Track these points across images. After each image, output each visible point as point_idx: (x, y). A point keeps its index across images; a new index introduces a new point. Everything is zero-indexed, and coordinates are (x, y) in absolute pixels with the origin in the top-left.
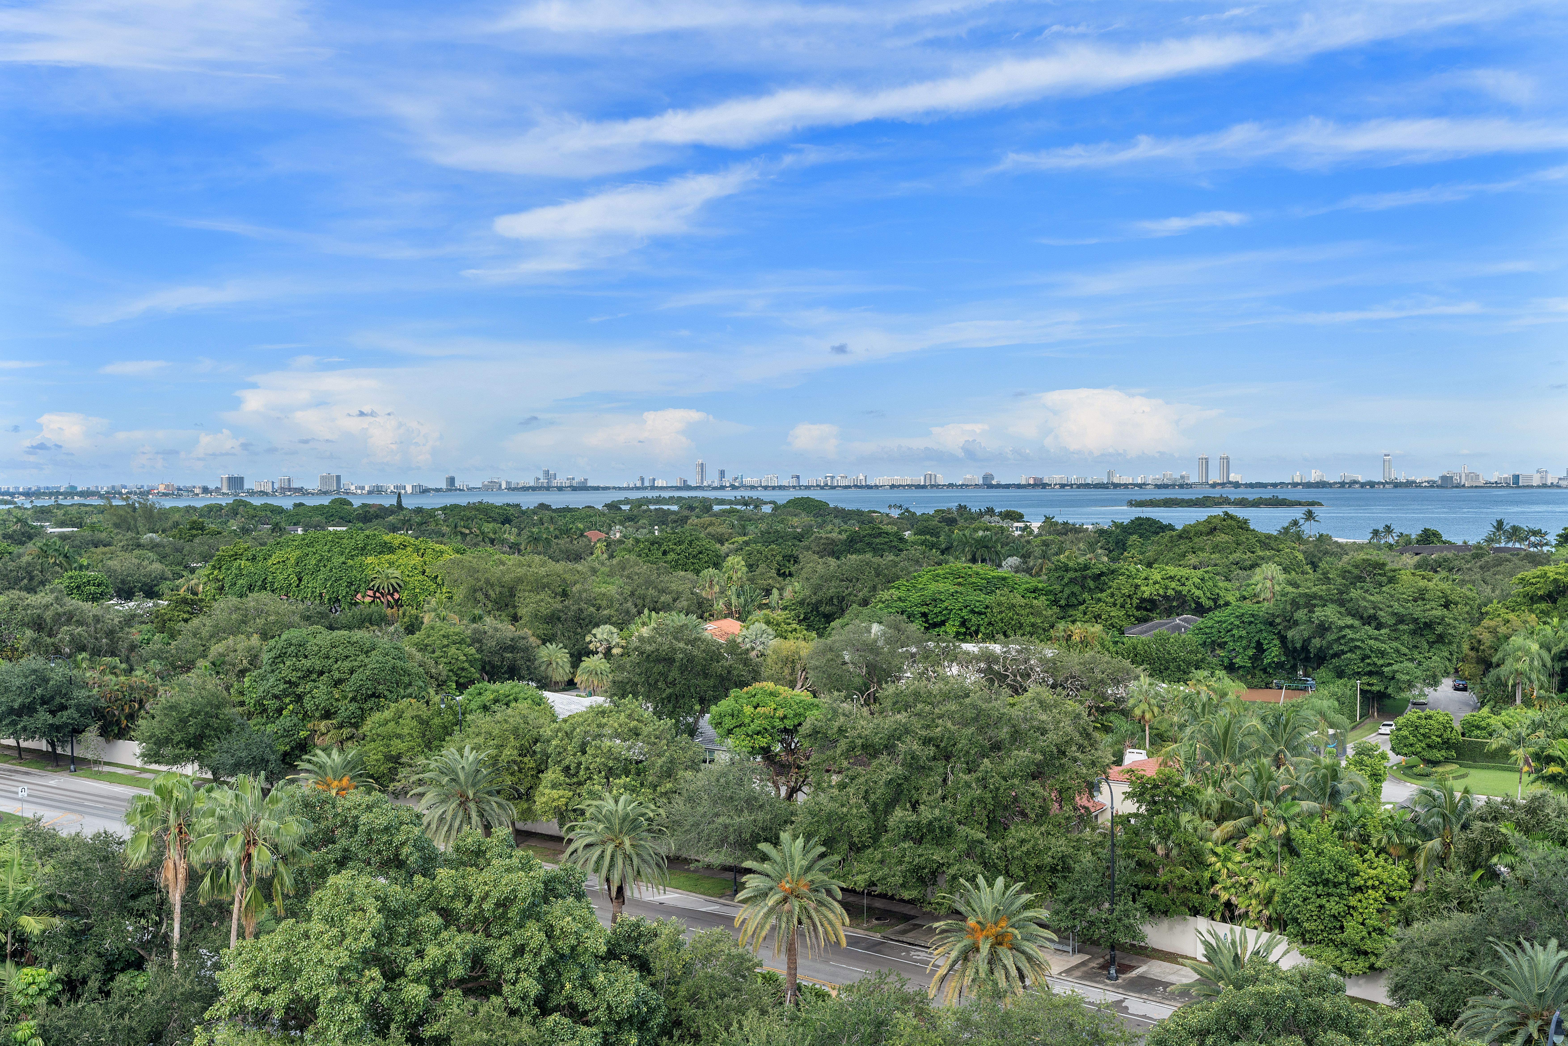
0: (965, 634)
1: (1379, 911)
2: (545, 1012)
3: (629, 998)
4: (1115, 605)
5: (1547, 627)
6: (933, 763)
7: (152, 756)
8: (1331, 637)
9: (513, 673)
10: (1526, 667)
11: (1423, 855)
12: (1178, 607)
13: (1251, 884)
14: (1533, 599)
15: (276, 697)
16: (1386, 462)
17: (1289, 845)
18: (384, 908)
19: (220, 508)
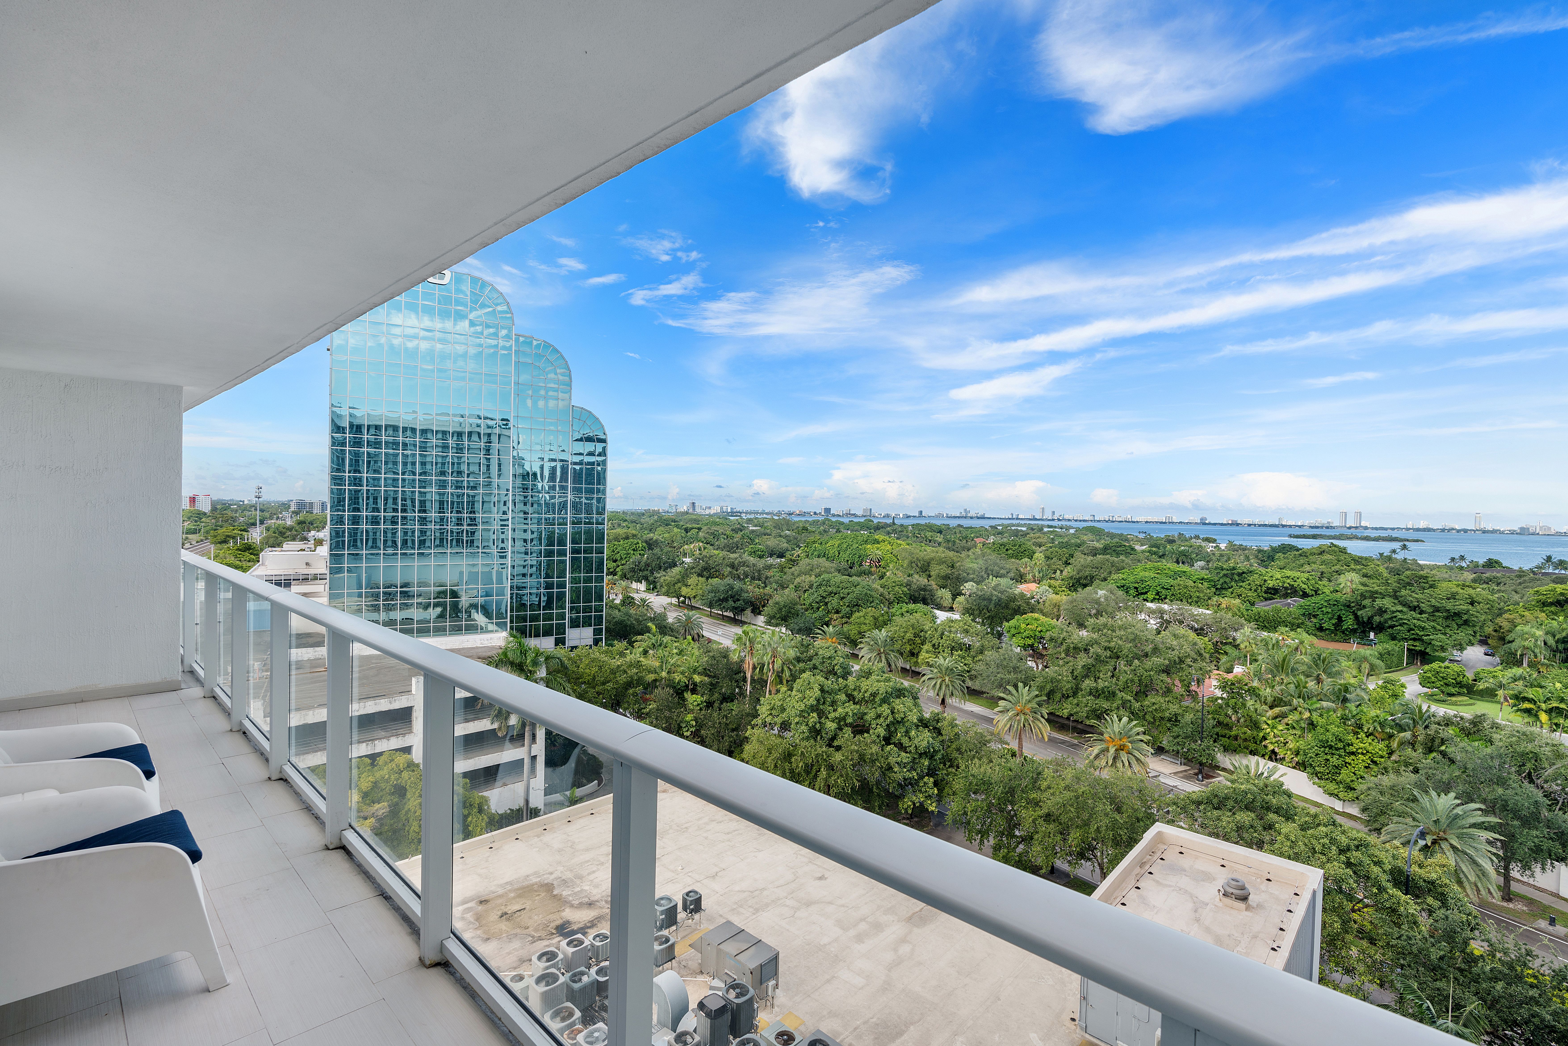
0: (1158, 599)
1: (1366, 767)
2: (888, 744)
3: (924, 744)
4: (1251, 590)
5: (1554, 621)
6: (1109, 660)
7: (768, 623)
8: (1386, 616)
9: (925, 602)
10: (1531, 645)
11: (1397, 740)
12: (1291, 593)
13: (1287, 742)
14: (1544, 604)
15: (817, 603)
16: (1477, 517)
17: (1312, 725)
18: (822, 690)
19: (818, 521)
